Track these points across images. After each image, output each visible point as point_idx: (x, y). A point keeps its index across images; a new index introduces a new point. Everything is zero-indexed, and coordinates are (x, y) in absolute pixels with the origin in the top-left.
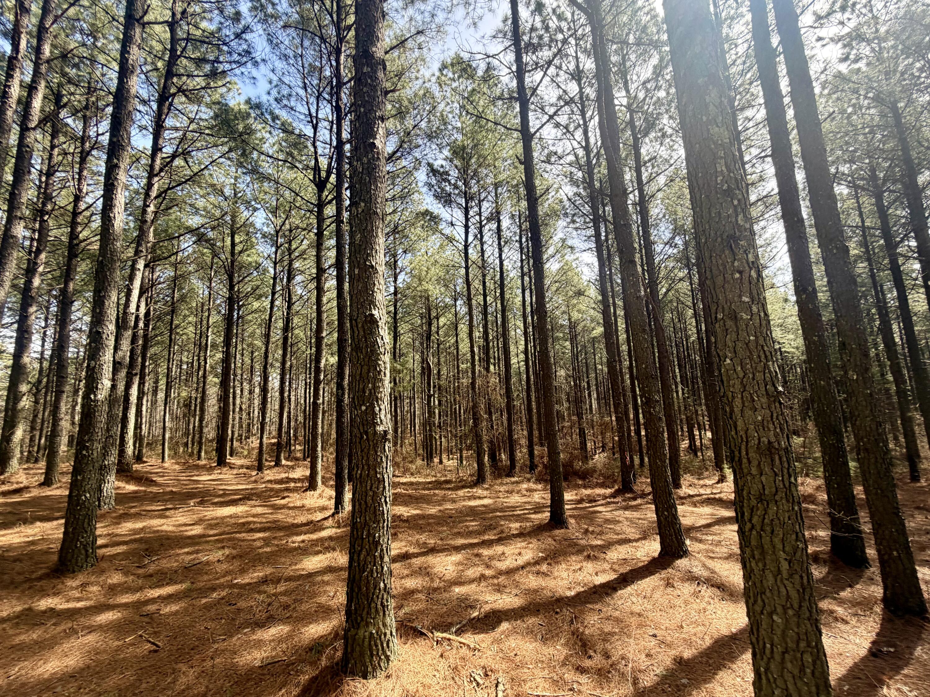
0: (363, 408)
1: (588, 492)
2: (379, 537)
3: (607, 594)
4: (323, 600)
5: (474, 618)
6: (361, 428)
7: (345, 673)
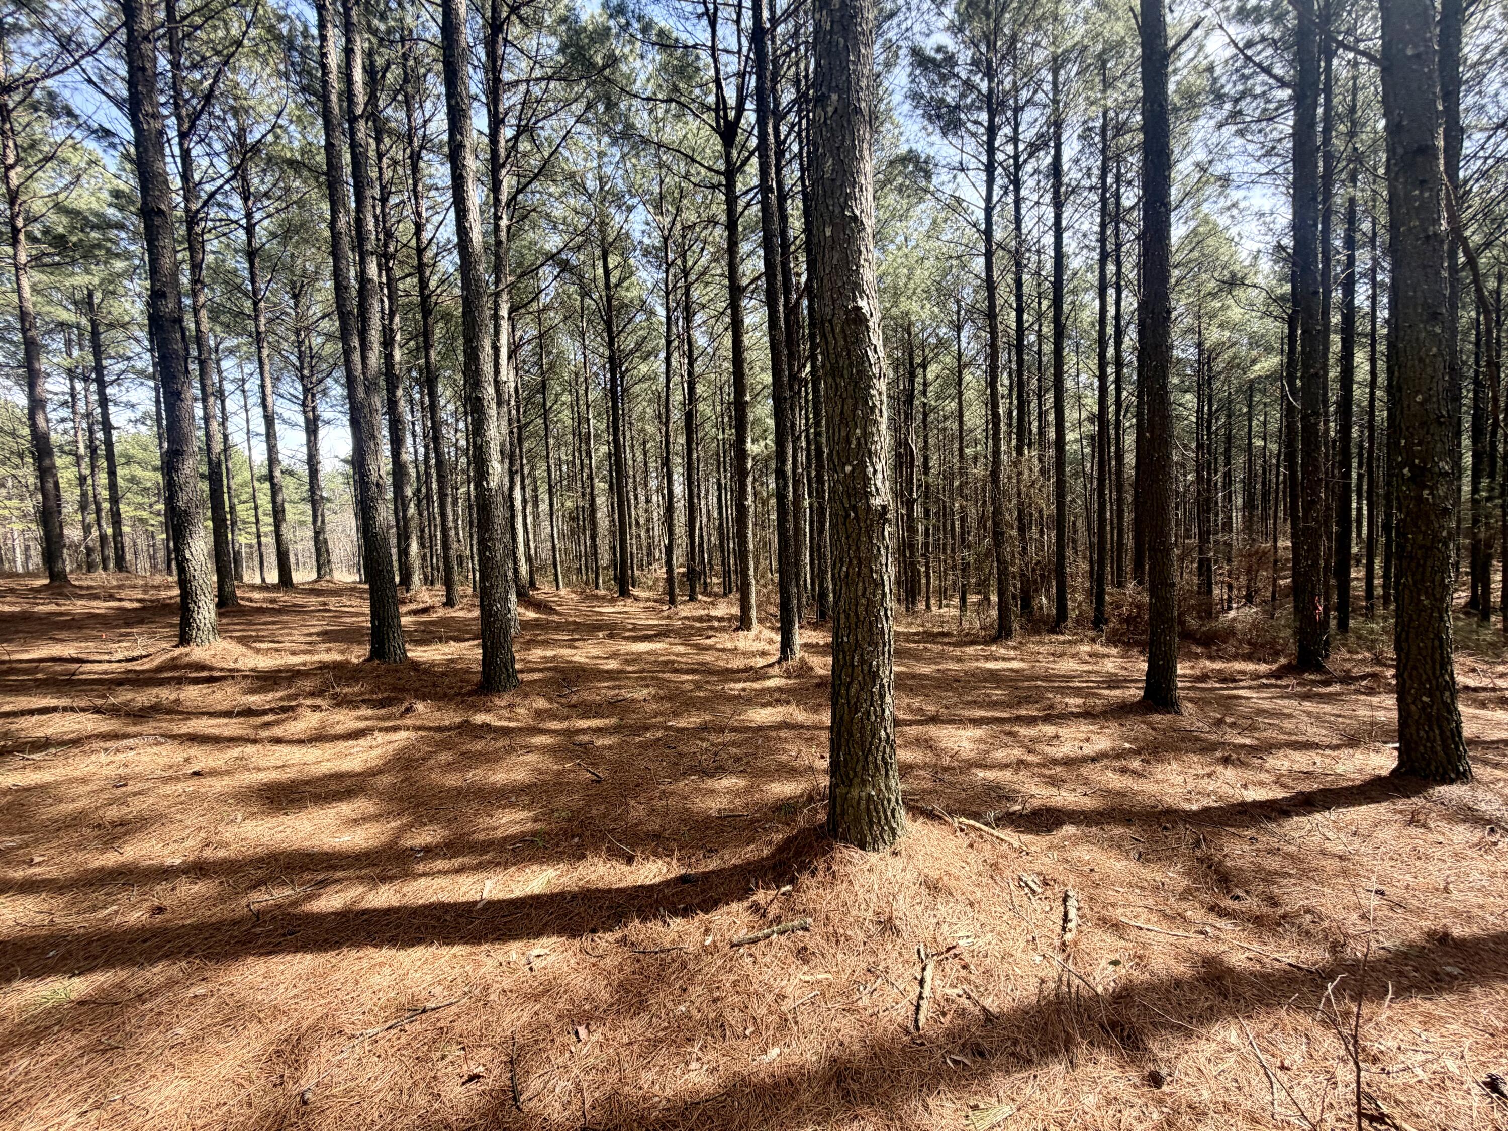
0: (848, 469)
1: (1218, 665)
2: (878, 666)
3: (1270, 819)
4: (784, 758)
5: (1014, 813)
6: (845, 501)
7: (836, 838)
